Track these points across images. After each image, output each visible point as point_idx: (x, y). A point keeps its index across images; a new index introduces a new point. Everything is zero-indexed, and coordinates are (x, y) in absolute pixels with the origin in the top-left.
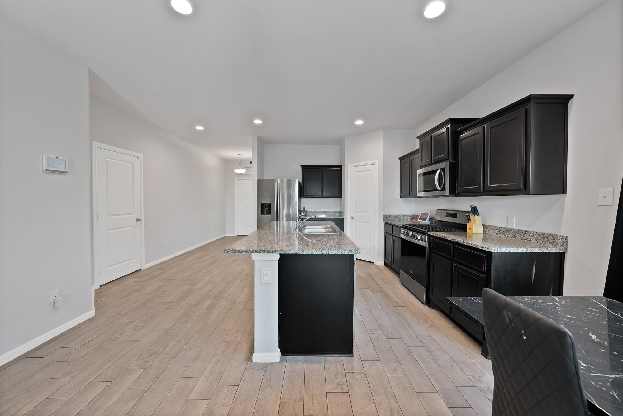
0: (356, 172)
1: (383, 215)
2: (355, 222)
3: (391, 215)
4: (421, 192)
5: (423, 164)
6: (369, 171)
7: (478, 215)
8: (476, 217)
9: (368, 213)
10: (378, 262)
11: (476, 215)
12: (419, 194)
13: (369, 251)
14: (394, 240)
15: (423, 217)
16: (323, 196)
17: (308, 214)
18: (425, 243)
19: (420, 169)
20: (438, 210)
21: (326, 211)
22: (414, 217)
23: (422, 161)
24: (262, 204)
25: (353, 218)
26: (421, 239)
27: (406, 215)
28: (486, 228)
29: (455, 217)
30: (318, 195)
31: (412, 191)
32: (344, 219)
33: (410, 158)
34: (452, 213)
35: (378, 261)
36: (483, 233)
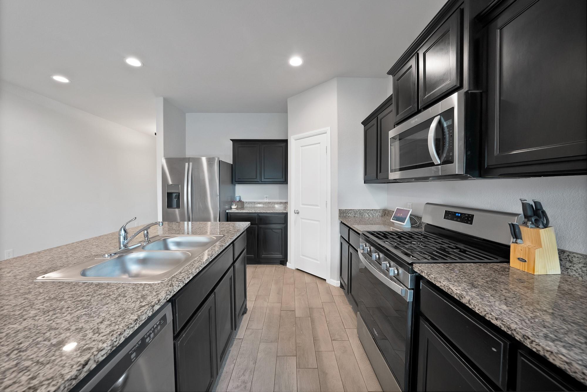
0: (302, 147)
1: (338, 210)
2: (301, 218)
3: (350, 210)
4: (395, 171)
5: (399, 118)
6: (319, 144)
7: (546, 226)
8: (543, 232)
9: (317, 206)
10: (331, 280)
11: (541, 226)
12: (393, 176)
13: (319, 262)
14: (351, 254)
15: (399, 215)
16: (261, 181)
17: (246, 205)
18: (406, 292)
19: (394, 127)
20: (428, 205)
21: (269, 202)
22: (386, 213)
23: (397, 113)
24: (167, 193)
25: (298, 213)
26: (397, 278)
27: (373, 210)
28: (571, 262)
29: (467, 223)
30: (256, 180)
31: (380, 172)
32: (287, 213)
33: (378, 117)
34: (459, 213)
35: (331, 278)
36: (559, 272)
